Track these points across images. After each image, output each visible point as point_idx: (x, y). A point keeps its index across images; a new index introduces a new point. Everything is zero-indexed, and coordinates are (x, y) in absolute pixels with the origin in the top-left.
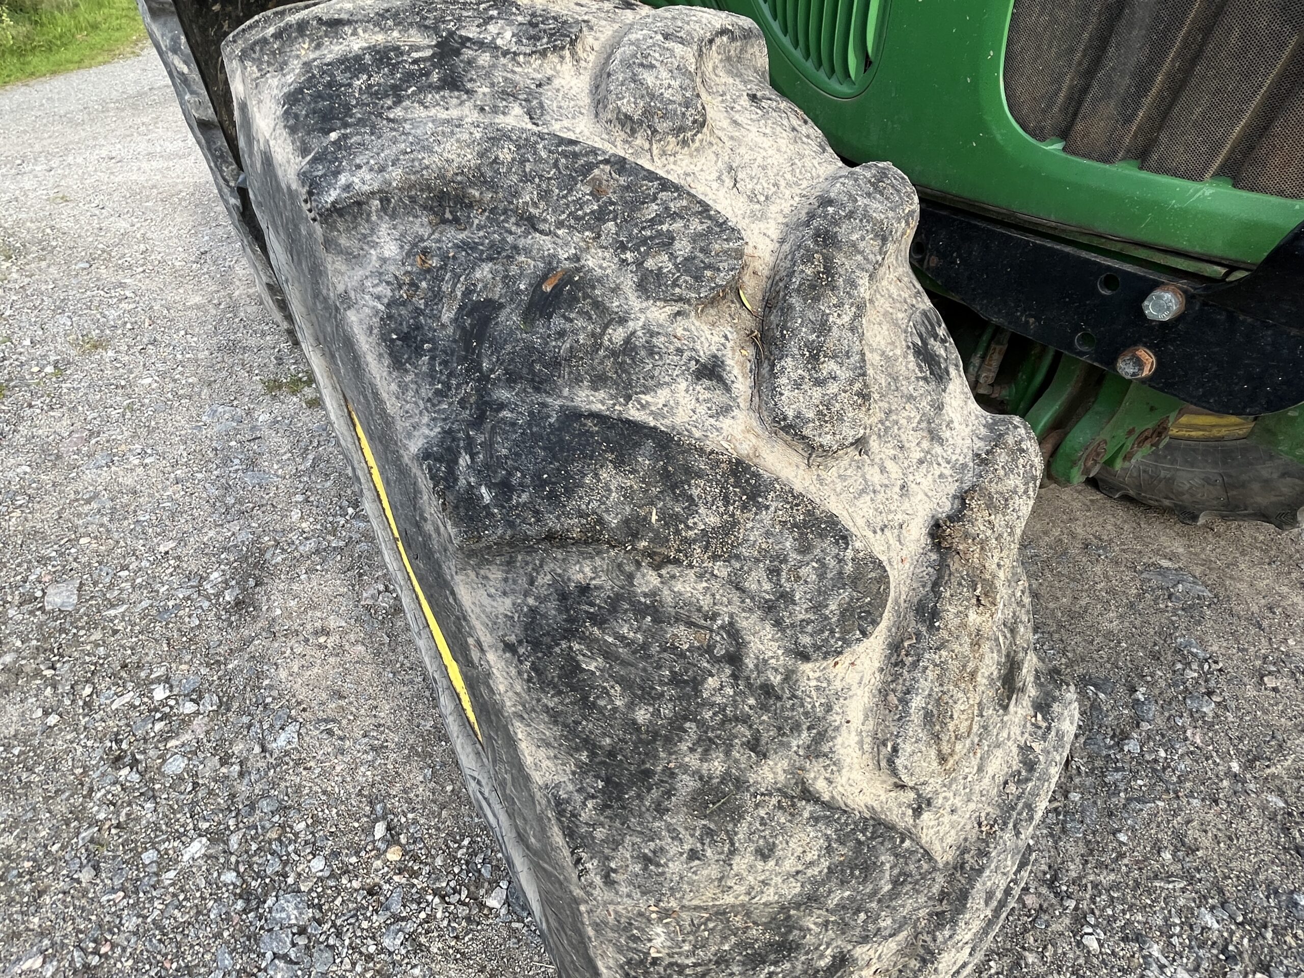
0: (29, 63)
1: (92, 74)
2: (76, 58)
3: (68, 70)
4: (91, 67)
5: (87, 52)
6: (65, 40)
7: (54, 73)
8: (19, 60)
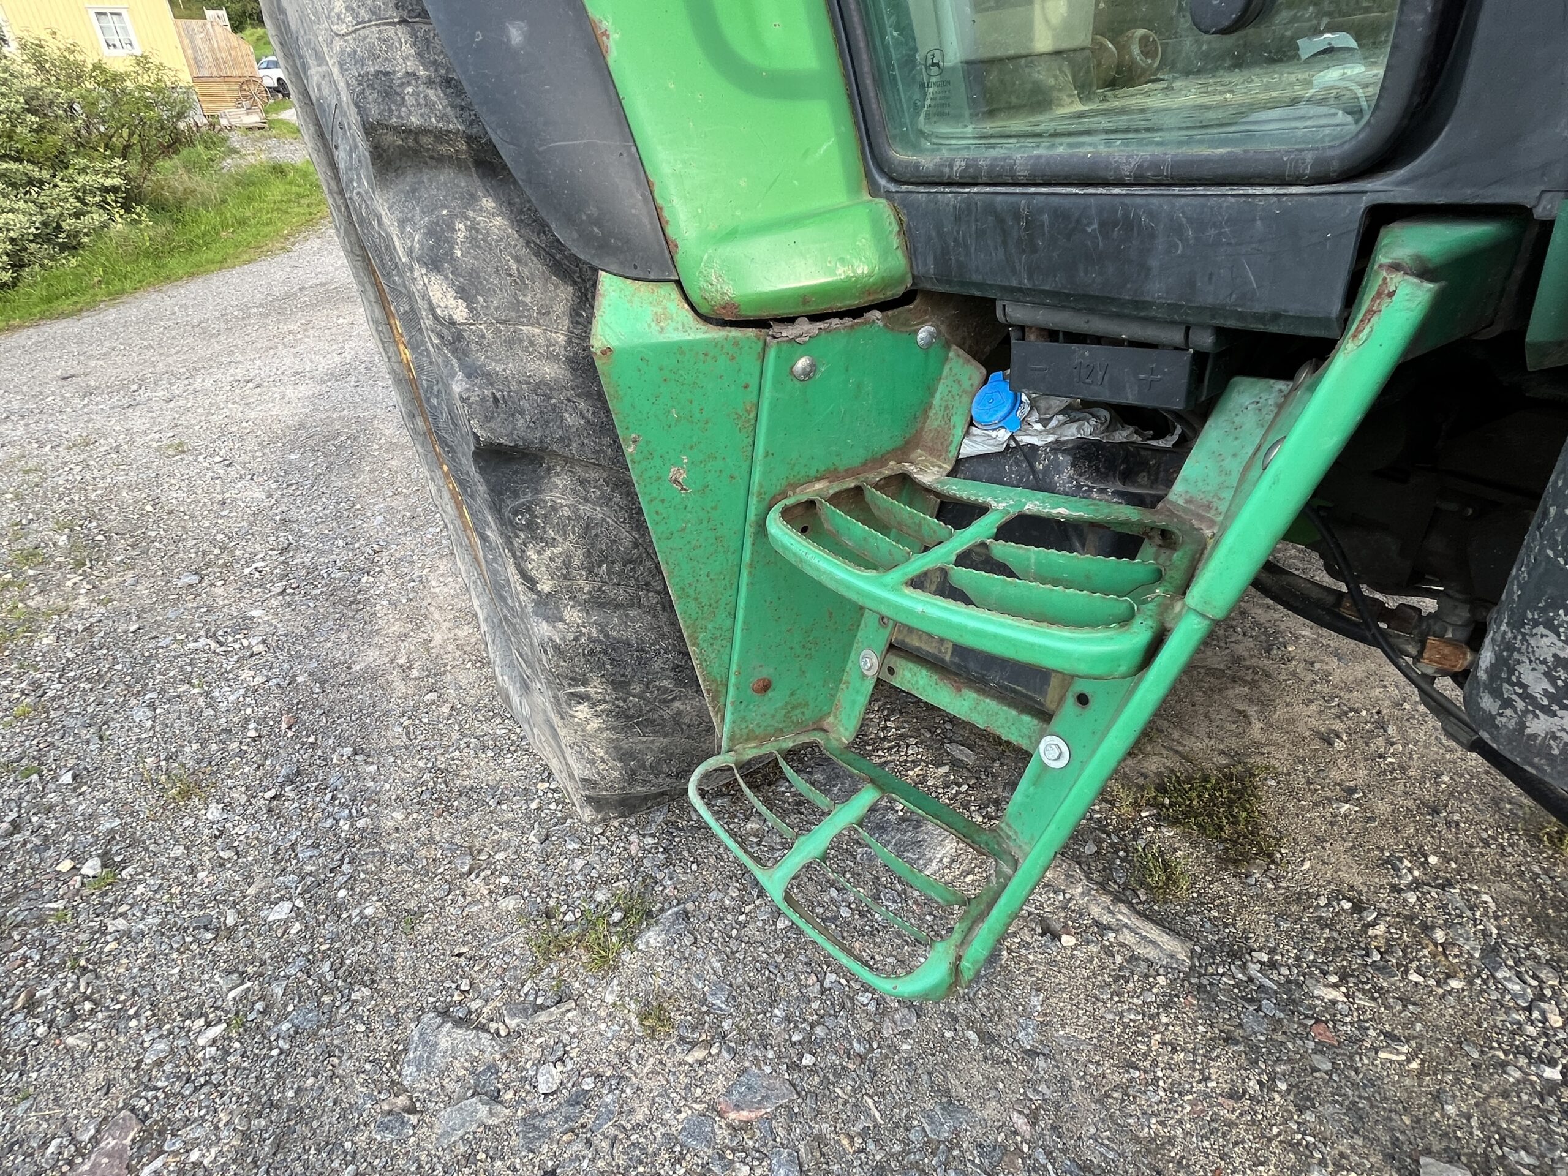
0: (164, 266)
1: (234, 275)
2: (219, 258)
3: (208, 271)
4: (234, 267)
5: (231, 251)
6: (208, 239)
7: (192, 275)
8: (154, 263)
